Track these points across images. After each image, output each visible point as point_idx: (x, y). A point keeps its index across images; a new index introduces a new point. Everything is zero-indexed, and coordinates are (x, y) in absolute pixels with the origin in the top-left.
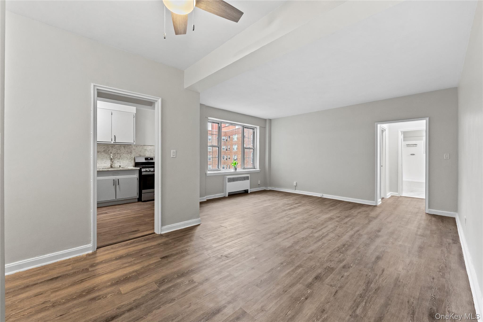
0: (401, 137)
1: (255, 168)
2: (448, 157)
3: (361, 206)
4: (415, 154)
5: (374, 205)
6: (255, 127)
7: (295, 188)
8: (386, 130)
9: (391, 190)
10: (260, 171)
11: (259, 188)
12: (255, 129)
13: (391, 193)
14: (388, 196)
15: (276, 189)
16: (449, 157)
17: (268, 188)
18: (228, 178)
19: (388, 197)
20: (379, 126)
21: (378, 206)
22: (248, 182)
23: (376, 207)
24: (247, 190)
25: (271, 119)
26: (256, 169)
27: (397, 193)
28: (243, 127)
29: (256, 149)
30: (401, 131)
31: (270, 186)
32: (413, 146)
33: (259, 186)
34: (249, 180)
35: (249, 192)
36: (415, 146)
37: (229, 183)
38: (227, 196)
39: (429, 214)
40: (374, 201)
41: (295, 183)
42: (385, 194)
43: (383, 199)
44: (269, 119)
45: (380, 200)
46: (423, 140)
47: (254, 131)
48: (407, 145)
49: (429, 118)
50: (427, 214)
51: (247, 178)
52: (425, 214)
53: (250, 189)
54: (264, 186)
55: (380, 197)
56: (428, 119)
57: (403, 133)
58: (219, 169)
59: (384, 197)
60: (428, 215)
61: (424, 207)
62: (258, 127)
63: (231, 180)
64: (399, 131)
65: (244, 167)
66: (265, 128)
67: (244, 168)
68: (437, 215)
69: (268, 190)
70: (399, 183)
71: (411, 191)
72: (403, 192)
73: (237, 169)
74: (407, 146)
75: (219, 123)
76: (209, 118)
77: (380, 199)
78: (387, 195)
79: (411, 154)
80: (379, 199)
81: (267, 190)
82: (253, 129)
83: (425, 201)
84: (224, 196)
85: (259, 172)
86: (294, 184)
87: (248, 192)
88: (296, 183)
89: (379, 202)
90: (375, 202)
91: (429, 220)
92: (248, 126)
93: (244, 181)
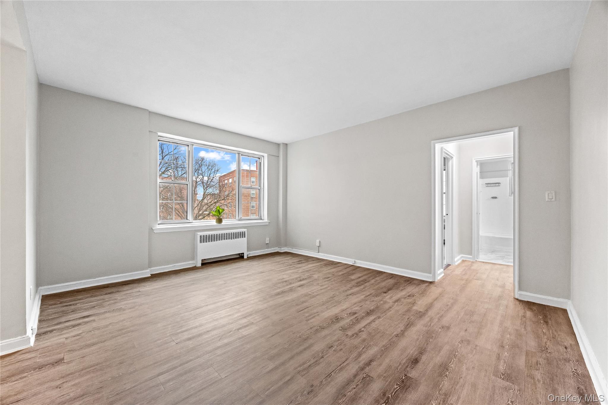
0: (476, 170)
1: (262, 218)
2: (552, 197)
3: (408, 283)
4: (498, 197)
5: (431, 281)
6: (263, 155)
7: (318, 250)
8: (453, 157)
9: (461, 252)
10: (269, 222)
11: (267, 250)
12: (262, 158)
13: (462, 256)
14: (457, 261)
15: (293, 251)
16: (554, 198)
17: (282, 249)
18: (201, 236)
19: (456, 264)
20: (438, 146)
21: (437, 282)
22: (243, 241)
23: (432, 286)
24: (242, 254)
25: (287, 144)
26: (263, 220)
27: (471, 255)
28: (239, 154)
29: (263, 189)
30: (476, 160)
31: (286, 246)
32: (495, 185)
33: (267, 245)
34: (245, 237)
35: (245, 257)
36: (497, 185)
37: (202, 243)
38: (199, 264)
39: (520, 301)
40: (430, 273)
41: (318, 241)
42: (452, 258)
43: (448, 268)
44: (283, 143)
45: (442, 270)
46: (508, 177)
47: (260, 162)
48: (486, 184)
49: (519, 127)
50: (516, 301)
51: (242, 235)
52: (513, 300)
53: (248, 251)
54: (276, 247)
55: (442, 265)
56: (516, 129)
57: (479, 164)
58: (188, 221)
59: (450, 264)
60: (518, 303)
61: (511, 283)
62: (266, 155)
63: (204, 239)
64: (473, 159)
65: (240, 217)
66: (278, 156)
67: (241, 219)
68: (534, 303)
69: (282, 252)
70: (473, 241)
71: (492, 252)
72: (480, 253)
73: (223, 220)
74: (487, 186)
75: (188, 145)
76: (160, 134)
77: (442, 268)
78: (456, 259)
79: (492, 197)
80: (439, 269)
81: (280, 252)
82: (259, 158)
83: (512, 269)
84: (194, 266)
85: (267, 225)
86: (317, 243)
87: (243, 256)
88: (320, 242)
89: (439, 274)
90: (431, 275)
91: (521, 319)
92: (247, 153)
93: (234, 239)
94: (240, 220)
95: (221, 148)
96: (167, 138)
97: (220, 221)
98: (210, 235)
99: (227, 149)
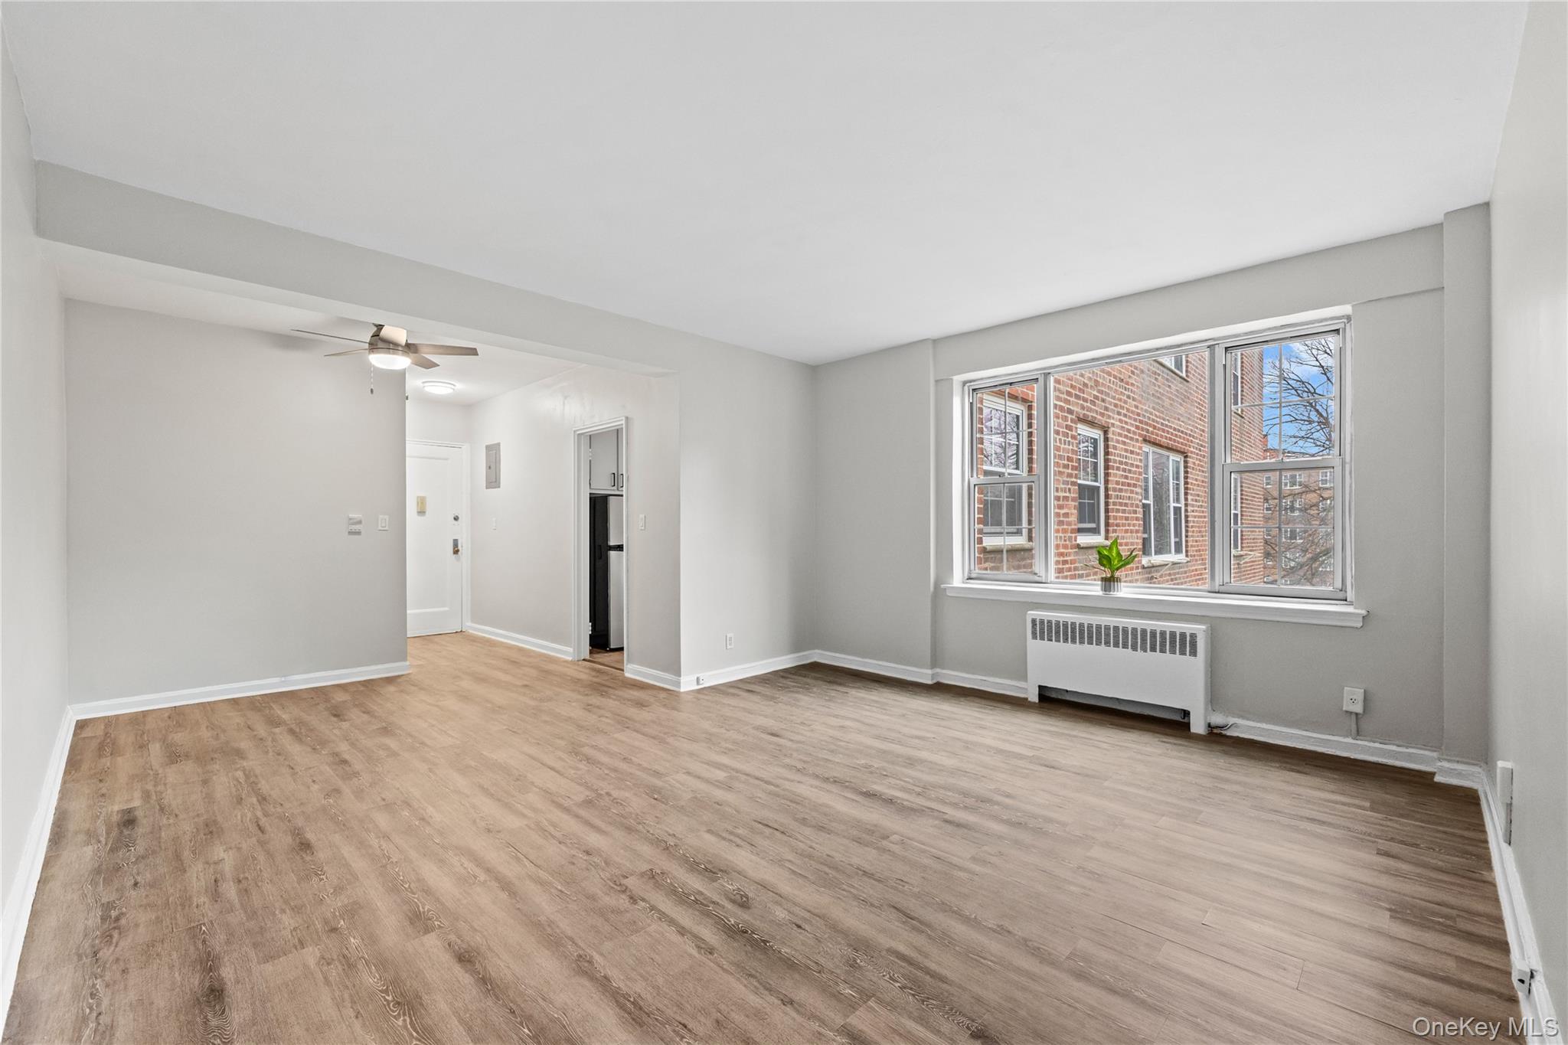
11: (1349, 740)
18: (1034, 621)
33: (1358, 724)
34: (1194, 653)
37: (1039, 641)
38: (1033, 696)
51: (1184, 644)
58: (1036, 578)
63: (1045, 631)
65: (1218, 580)
92: (1246, 334)
93: (1145, 651)
94: (1218, 592)
95: (1130, 354)
96: (982, 379)
97: (1109, 582)
98: (1059, 622)
99: (1149, 351)
